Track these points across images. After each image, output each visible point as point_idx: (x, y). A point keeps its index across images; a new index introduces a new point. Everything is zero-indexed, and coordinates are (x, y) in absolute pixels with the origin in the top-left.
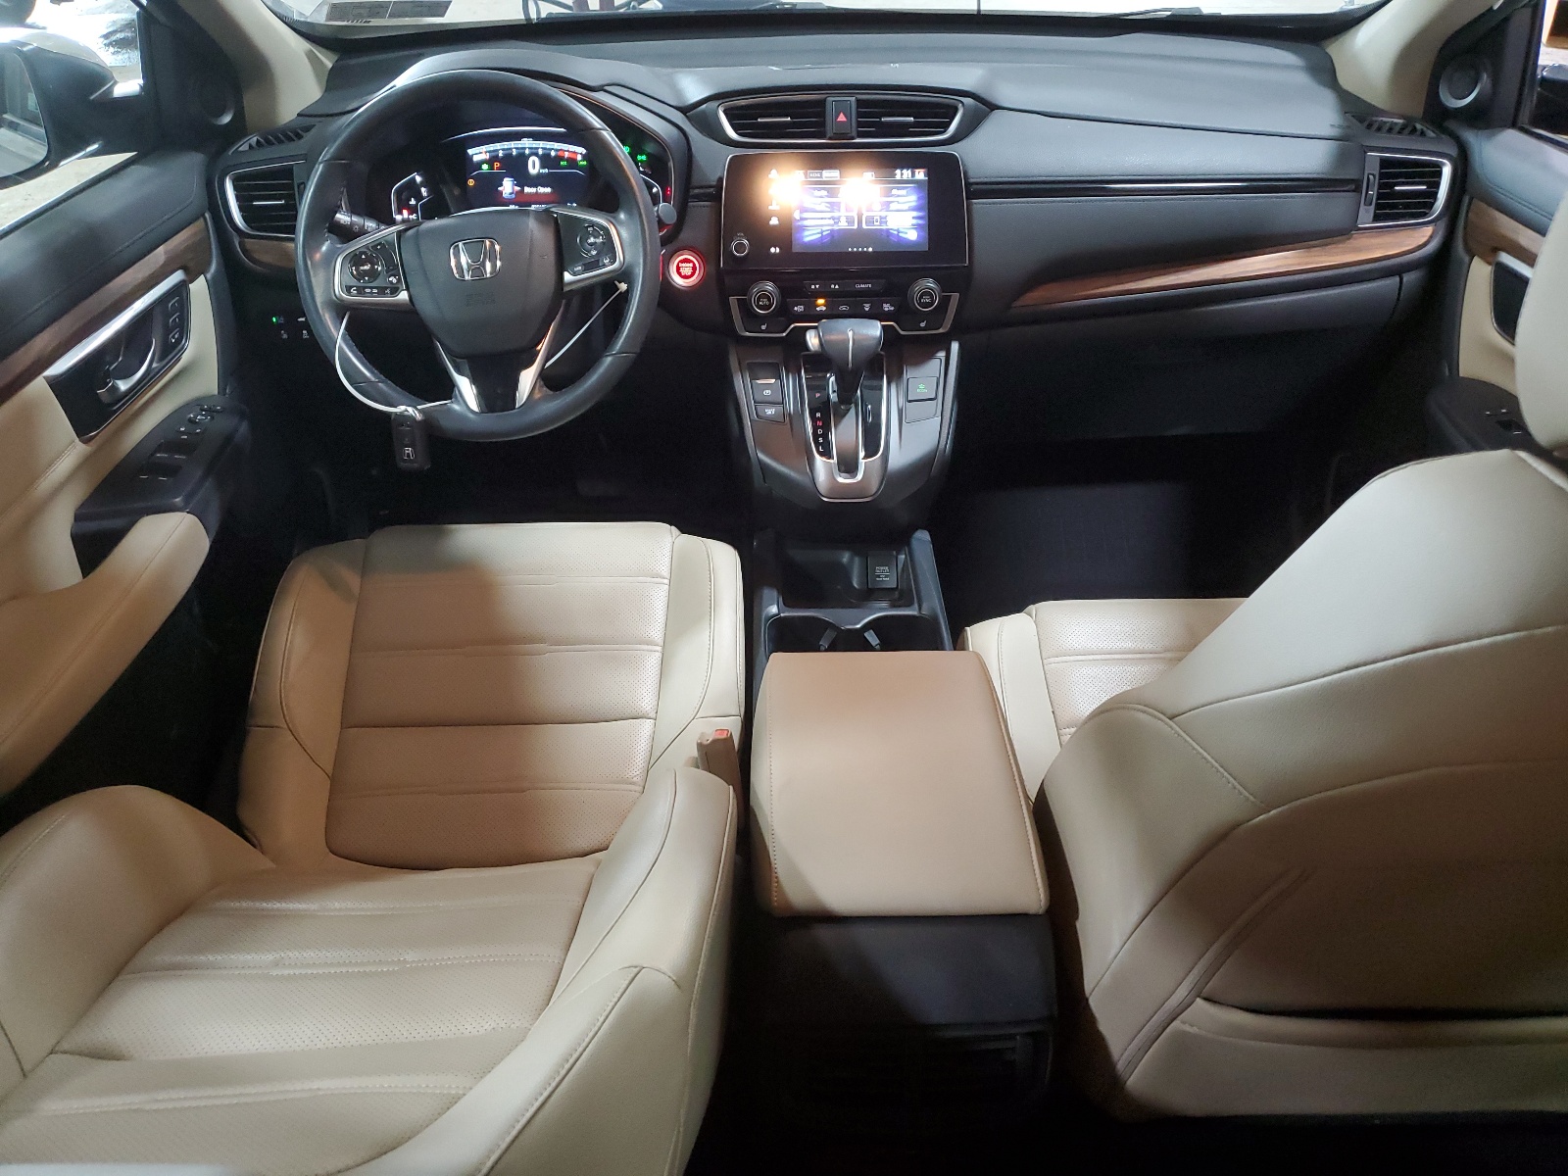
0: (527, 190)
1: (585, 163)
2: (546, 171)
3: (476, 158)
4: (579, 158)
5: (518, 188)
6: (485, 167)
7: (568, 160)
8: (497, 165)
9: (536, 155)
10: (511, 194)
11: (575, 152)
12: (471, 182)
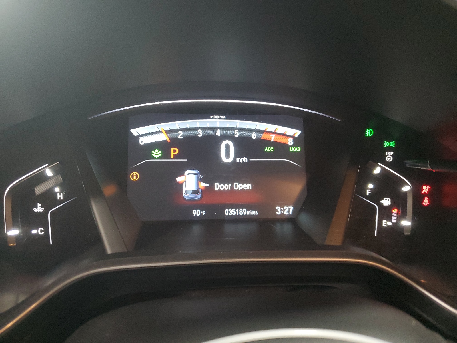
0: (218, 186)
1: (298, 149)
2: (245, 160)
3: (144, 141)
4: (290, 142)
5: (204, 185)
6: (157, 154)
7: (275, 144)
8: (174, 151)
9: (231, 138)
10: (194, 192)
11: (284, 135)
12: (134, 177)
